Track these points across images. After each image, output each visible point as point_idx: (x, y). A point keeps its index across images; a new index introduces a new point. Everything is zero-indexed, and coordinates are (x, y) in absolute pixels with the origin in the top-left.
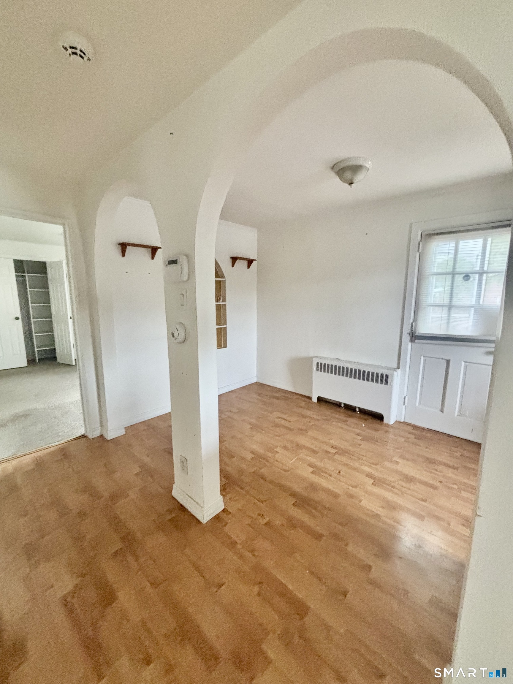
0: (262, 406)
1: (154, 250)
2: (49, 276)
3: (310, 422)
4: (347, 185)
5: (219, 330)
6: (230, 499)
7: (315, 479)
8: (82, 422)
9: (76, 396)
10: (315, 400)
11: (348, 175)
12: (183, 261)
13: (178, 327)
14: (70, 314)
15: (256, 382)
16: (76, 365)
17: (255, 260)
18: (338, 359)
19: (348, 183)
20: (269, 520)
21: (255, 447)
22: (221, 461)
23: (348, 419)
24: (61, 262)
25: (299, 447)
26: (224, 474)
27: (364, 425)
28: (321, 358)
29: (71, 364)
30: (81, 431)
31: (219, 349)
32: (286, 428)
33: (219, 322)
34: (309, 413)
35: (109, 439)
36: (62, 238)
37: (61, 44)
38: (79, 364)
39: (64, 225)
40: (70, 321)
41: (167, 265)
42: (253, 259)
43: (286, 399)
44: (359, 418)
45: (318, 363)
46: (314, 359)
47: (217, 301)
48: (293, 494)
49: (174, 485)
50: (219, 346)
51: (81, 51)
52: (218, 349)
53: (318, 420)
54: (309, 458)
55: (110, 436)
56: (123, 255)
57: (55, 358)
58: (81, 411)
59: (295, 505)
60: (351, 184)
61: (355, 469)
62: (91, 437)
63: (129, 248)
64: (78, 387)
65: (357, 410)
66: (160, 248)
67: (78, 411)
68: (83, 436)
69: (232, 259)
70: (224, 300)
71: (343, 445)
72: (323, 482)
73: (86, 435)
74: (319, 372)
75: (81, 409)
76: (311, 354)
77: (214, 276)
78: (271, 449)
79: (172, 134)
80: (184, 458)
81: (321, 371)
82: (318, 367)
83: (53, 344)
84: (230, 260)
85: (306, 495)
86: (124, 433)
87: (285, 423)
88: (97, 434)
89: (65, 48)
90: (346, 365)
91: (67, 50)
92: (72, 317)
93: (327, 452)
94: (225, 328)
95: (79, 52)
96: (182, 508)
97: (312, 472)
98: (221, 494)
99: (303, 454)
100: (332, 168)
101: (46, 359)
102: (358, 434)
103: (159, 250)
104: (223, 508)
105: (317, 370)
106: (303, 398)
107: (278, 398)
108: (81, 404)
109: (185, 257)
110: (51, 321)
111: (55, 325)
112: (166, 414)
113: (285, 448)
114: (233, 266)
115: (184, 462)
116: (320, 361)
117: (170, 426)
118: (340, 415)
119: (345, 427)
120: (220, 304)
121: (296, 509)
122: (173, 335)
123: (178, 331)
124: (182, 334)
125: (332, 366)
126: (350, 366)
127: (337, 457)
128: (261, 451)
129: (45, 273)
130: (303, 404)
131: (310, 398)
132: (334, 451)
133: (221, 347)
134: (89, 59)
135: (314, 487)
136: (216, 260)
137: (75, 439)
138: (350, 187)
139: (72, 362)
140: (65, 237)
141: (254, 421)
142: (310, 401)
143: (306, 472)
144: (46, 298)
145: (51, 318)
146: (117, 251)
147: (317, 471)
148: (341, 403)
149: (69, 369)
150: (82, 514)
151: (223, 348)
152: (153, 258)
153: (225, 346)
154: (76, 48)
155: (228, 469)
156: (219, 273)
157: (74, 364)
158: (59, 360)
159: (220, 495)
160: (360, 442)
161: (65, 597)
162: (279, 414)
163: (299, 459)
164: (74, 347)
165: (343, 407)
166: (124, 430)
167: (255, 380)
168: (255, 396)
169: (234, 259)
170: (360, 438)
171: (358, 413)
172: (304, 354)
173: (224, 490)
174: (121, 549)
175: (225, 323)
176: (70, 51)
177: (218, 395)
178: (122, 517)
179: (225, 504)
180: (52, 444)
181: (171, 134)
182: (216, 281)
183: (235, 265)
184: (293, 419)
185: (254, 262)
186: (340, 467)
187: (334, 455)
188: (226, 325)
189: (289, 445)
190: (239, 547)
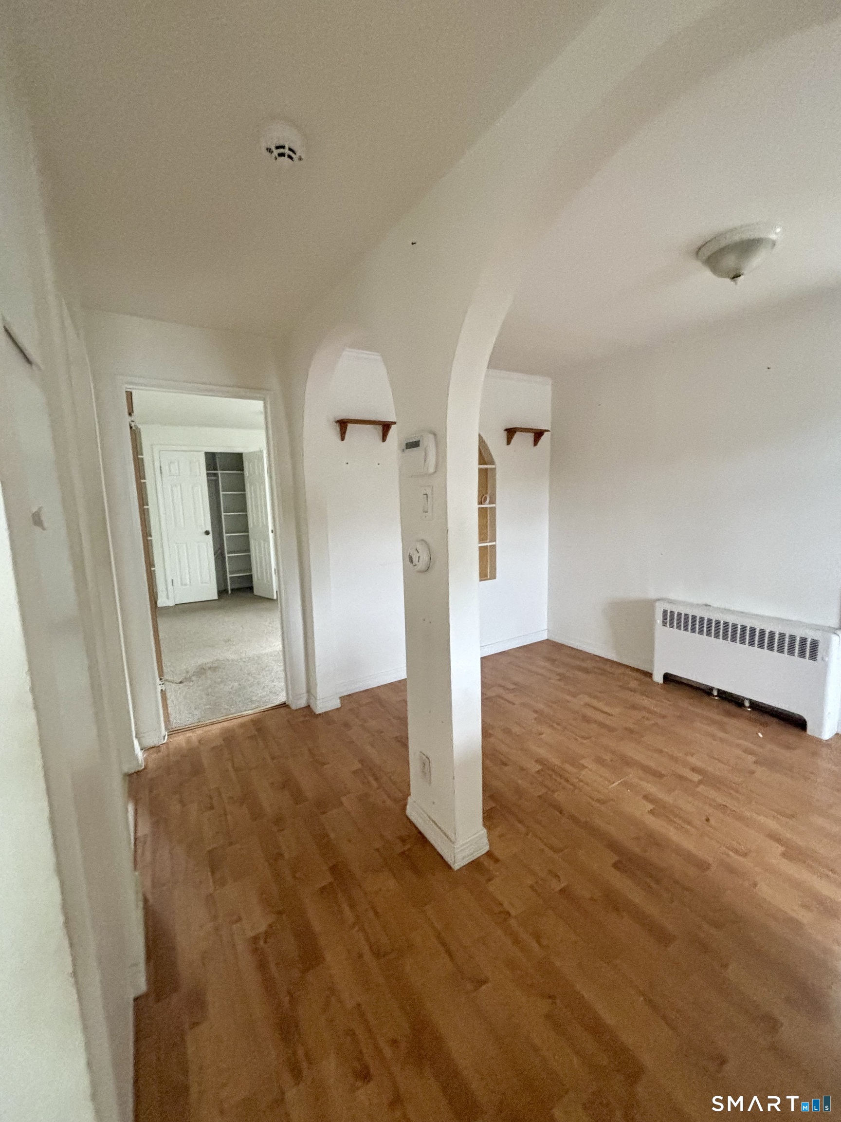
0: (557, 683)
1: (386, 427)
2: (246, 473)
3: (648, 719)
4: (728, 281)
5: (483, 550)
6: (501, 836)
7: (656, 824)
8: (283, 684)
9: (277, 645)
10: (658, 678)
11: (730, 261)
12: (428, 443)
13: (419, 546)
14: (270, 528)
15: (547, 640)
16: (277, 599)
17: (548, 431)
18: (706, 605)
19: (728, 277)
20: (567, 886)
21: (543, 752)
22: (485, 768)
23: (726, 720)
24: (261, 452)
25: (627, 762)
26: (490, 793)
27: (760, 735)
28: (670, 602)
29: (272, 598)
30: (282, 698)
31: (482, 582)
32: (602, 725)
33: (483, 537)
34: (646, 702)
35: (317, 713)
36: (262, 418)
37: (264, 146)
38: (280, 598)
39: (264, 400)
40: (271, 535)
41: (403, 450)
42: (544, 429)
43: (604, 672)
44: (750, 719)
45: (665, 612)
46: (657, 604)
47: (480, 503)
48: (613, 846)
49: (409, 798)
50: (483, 576)
51: (290, 149)
52: (481, 580)
53: (664, 717)
54: (644, 784)
55: (320, 707)
56: (343, 439)
57: (251, 589)
58: (282, 668)
59: (615, 865)
60: (736, 277)
61: (741, 818)
62: (294, 707)
63: (350, 426)
64: (280, 633)
65: (747, 704)
66: (395, 423)
67: (278, 668)
68: (284, 705)
69: (508, 432)
70: (492, 501)
71: (714, 768)
72: (673, 834)
73: (287, 704)
74: (668, 628)
75: (282, 664)
76: (652, 594)
77: (477, 462)
78: (574, 761)
79: (415, 243)
80: (424, 757)
81: (672, 626)
82: (665, 618)
83: (250, 570)
84: (505, 434)
85: (637, 850)
86: (339, 706)
87: (600, 717)
88: (302, 703)
89: (269, 150)
90: (723, 618)
91: (272, 152)
92: (274, 531)
93: (681, 778)
94: (494, 547)
95: (287, 151)
96: (422, 839)
97: (652, 812)
98: (485, 825)
99: (632, 775)
100: (698, 251)
101: (239, 590)
102: (748, 751)
103: (393, 426)
104: (486, 848)
105: (664, 624)
106: (634, 674)
107: (586, 671)
108: (282, 657)
109: (431, 436)
110: (248, 536)
111: (252, 542)
112: (400, 682)
113: (600, 761)
114: (509, 443)
115: (426, 763)
116: (669, 608)
117: (405, 702)
118: (712, 711)
119: (721, 734)
120: (487, 508)
121: (617, 874)
122: (411, 560)
123: (418, 552)
124: (424, 557)
125: (694, 617)
126: (731, 619)
127: (701, 788)
128: (555, 761)
129: (241, 469)
130: (633, 684)
131: (649, 675)
132: (696, 777)
133: (486, 578)
134: (300, 159)
135: (654, 840)
136: (480, 435)
137: (274, 708)
138: (732, 283)
139: (273, 596)
140: (266, 418)
141: (541, 706)
142: (648, 679)
143: (641, 810)
144: (241, 504)
145: (247, 531)
146: (335, 430)
147: (660, 809)
148: (712, 689)
149: (267, 605)
150: (279, 821)
151: (490, 579)
152: (384, 439)
153: (493, 577)
154: (283, 147)
155: (496, 783)
156: (485, 457)
157: (275, 598)
158: (256, 591)
159: (483, 827)
160: (753, 767)
161: (255, 939)
162: (587, 699)
163: (625, 784)
164: (275, 573)
165: (716, 696)
166: (339, 701)
167: (544, 636)
168: (543, 664)
169: (511, 433)
170: (754, 759)
171: (749, 709)
172: (636, 594)
173: (489, 817)
174: (330, 883)
175: (494, 539)
176: (276, 152)
177: (481, 658)
178: (332, 835)
179: (491, 843)
180: (244, 713)
181: (413, 244)
182: (480, 470)
183: (513, 441)
184: (616, 711)
185: (546, 434)
186: (710, 810)
187: (697, 786)
188: (495, 541)
189: (607, 757)
190: (513, 922)
